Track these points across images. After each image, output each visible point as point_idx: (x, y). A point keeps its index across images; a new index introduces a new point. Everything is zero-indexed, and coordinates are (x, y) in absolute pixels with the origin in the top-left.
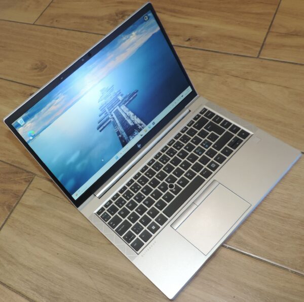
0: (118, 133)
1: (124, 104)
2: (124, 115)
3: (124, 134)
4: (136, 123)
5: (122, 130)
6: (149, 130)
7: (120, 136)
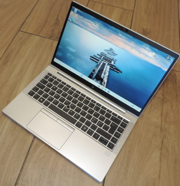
0: (94, 71)
1: (110, 67)
2: (105, 70)
3: (95, 75)
4: (104, 79)
5: (96, 73)
6: (104, 90)
7: (93, 72)
